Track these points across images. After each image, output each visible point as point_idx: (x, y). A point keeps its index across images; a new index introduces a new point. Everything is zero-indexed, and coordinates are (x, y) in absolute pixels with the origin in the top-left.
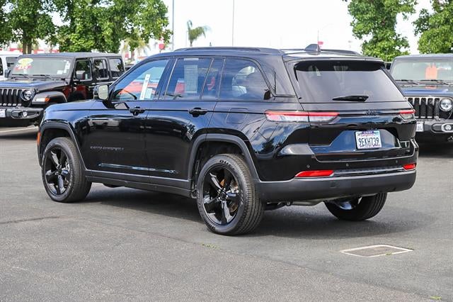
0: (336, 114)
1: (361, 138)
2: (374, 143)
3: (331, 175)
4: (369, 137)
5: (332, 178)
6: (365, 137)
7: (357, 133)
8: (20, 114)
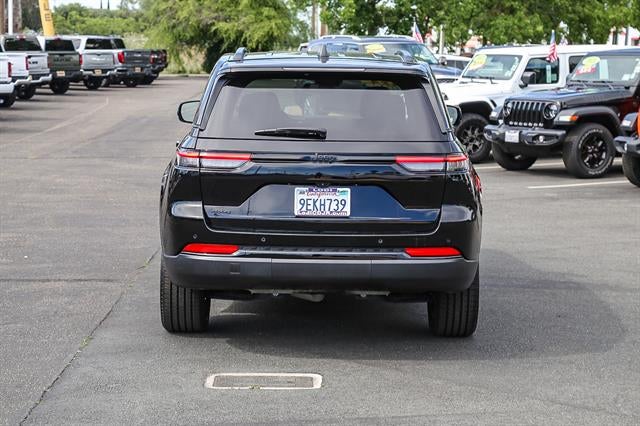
0: (248, 156)
1: (305, 197)
2: (334, 207)
3: (235, 254)
4: (323, 197)
5: (235, 257)
6: (316, 197)
7: (298, 189)
8: (536, 137)
